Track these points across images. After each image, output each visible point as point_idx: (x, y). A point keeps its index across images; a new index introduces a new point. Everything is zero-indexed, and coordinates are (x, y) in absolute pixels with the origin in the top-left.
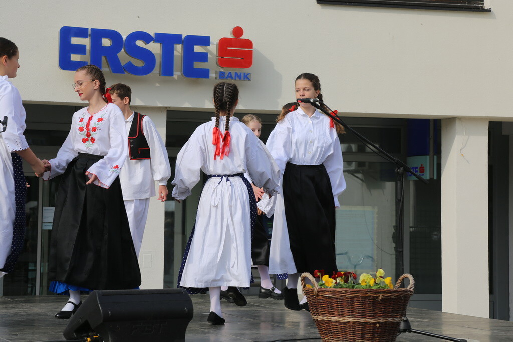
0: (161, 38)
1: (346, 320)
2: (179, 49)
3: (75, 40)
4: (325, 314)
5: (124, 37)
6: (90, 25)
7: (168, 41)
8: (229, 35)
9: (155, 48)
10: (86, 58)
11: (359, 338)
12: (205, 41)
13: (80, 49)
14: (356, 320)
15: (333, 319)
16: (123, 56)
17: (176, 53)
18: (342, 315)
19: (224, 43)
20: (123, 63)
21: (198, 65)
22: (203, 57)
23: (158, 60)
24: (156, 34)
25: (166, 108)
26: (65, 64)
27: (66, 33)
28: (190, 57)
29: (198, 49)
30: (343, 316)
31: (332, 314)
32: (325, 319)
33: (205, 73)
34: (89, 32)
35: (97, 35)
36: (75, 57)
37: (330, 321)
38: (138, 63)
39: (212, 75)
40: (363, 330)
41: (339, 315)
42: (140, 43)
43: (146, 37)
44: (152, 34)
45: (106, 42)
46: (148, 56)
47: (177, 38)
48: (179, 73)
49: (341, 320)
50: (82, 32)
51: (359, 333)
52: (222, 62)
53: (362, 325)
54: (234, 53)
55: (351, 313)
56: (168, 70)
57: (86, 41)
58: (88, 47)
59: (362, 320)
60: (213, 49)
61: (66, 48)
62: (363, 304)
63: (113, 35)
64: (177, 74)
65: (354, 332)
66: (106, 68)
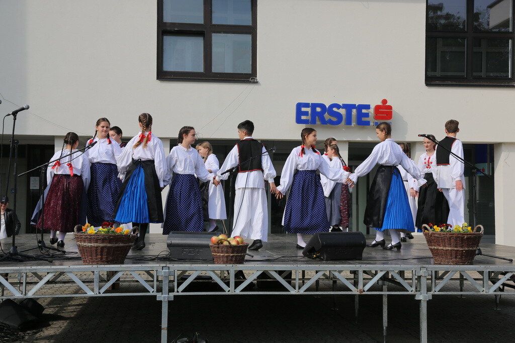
0: (345, 106)
1: (447, 248)
2: (354, 111)
3: (303, 109)
4: (435, 245)
5: (327, 107)
6: (310, 102)
7: (349, 107)
8: (380, 104)
9: (342, 111)
10: (309, 118)
12: (367, 107)
13: (306, 113)
14: (452, 248)
15: (440, 248)
16: (327, 116)
17: (353, 113)
19: (377, 108)
20: (327, 120)
21: (364, 119)
22: (367, 115)
23: (344, 117)
24: (343, 104)
25: (348, 141)
26: (299, 121)
27: (299, 106)
28: (360, 115)
29: (364, 111)
30: (445, 246)
31: (439, 246)
32: (436, 248)
33: (368, 123)
34: (310, 105)
35: (314, 106)
36: (303, 118)
37: (438, 249)
38: (334, 119)
39: (372, 124)
40: (456, 253)
42: (335, 109)
43: (338, 106)
44: (341, 105)
45: (318, 109)
46: (339, 116)
47: (353, 106)
48: (355, 124)
50: (307, 105)
51: (454, 255)
52: (376, 117)
54: (383, 113)
55: (450, 245)
56: (349, 122)
57: (309, 110)
58: (310, 112)
59: (455, 249)
60: (372, 111)
61: (299, 113)
62: (456, 240)
63: (322, 106)
64: (353, 124)
65: (451, 255)
66: (318, 122)
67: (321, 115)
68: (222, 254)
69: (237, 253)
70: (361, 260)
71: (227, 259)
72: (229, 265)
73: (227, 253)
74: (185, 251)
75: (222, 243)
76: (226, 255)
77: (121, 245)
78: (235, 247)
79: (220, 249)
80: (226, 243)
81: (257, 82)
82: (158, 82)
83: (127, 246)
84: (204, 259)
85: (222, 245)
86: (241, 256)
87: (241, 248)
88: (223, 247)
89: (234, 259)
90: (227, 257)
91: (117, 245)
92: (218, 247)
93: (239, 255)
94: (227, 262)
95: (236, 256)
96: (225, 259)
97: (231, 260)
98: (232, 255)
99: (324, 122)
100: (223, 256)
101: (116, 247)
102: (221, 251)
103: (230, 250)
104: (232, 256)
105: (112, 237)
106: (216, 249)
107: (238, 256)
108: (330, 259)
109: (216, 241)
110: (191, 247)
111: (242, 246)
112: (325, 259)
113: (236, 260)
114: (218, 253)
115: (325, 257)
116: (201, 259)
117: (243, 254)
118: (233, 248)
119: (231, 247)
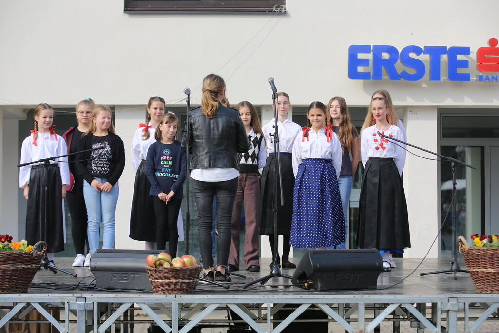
0: (429, 50)
1: (489, 270)
2: (444, 57)
3: (360, 56)
4: (474, 266)
5: (400, 51)
7: (435, 52)
8: (486, 45)
9: (425, 58)
10: (369, 69)
12: (466, 51)
13: (365, 62)
14: (496, 270)
15: (479, 270)
16: (399, 67)
17: (442, 61)
18: (486, 267)
19: (481, 52)
20: (399, 72)
21: (460, 71)
22: (465, 64)
23: (428, 68)
24: (425, 47)
25: (437, 106)
26: (353, 74)
28: (454, 64)
29: (460, 57)
31: (479, 267)
32: (474, 270)
33: (466, 77)
34: (372, 49)
35: (378, 50)
36: (360, 69)
38: (412, 71)
39: (473, 78)
41: (484, 267)
42: (412, 55)
43: (417, 50)
45: (386, 56)
46: (419, 65)
47: (442, 50)
49: (485, 271)
50: (365, 49)
52: (480, 67)
54: (490, 60)
55: (492, 265)
56: (435, 76)
57: (369, 56)
58: (371, 61)
61: (354, 62)
63: (391, 50)
64: (444, 77)
65: (495, 280)
66: (385, 77)
67: (389, 64)
68: (161, 281)
69: (182, 279)
70: (375, 289)
71: (169, 288)
72: (171, 297)
73: (169, 278)
74: (115, 277)
75: (161, 265)
76: (167, 281)
77: (21, 266)
78: (179, 270)
79: (158, 273)
80: (166, 265)
81: (285, 13)
82: (126, 16)
83: (30, 269)
84: (141, 288)
85: (161, 267)
86: (188, 283)
87: (188, 272)
88: (162, 270)
89: (178, 287)
90: (168, 284)
91: (14, 267)
92: (156, 271)
93: (187, 281)
94: (169, 292)
95: (182, 283)
96: (166, 288)
97: (175, 289)
98: (175, 281)
99: (394, 76)
100: (163, 284)
101: (13, 270)
102: (159, 276)
103: (172, 274)
104: (176, 284)
105: (7, 256)
106: (153, 273)
107: (184, 283)
108: (327, 289)
109: (153, 262)
110: (124, 271)
111: (190, 269)
112: (319, 289)
113: (181, 289)
114: (157, 279)
115: (319, 285)
116: (137, 288)
117: (191, 281)
118: (176, 271)
119: (173, 270)
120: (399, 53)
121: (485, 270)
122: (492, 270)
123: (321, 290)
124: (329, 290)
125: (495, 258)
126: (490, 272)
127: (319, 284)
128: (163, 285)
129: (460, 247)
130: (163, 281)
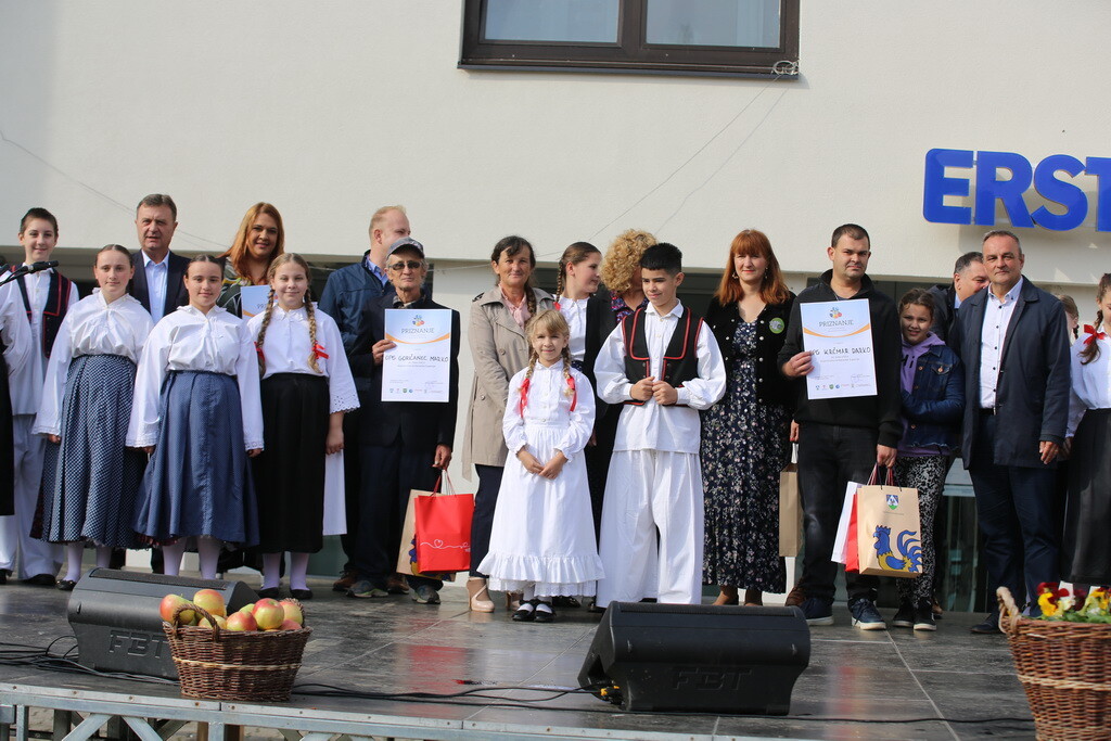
0: (1097, 166)
1: (1067, 684)
3: (951, 172)
4: (1031, 671)
5: (1034, 166)
9: (1087, 183)
10: (969, 201)
11: (1091, 721)
13: (960, 187)
14: (1085, 685)
15: (1044, 682)
16: (1032, 199)
18: (1059, 674)
20: (1031, 210)
23: (1093, 204)
24: (1089, 159)
26: (934, 212)
27: (936, 161)
31: (1043, 672)
32: (1031, 680)
34: (975, 159)
35: (989, 161)
36: (950, 201)
37: (1038, 685)
38: (1058, 210)
40: (1099, 706)
41: (1053, 674)
42: (1061, 175)
43: (1072, 165)
45: (1004, 174)
49: (1058, 684)
50: (962, 158)
51: (1091, 712)
53: (1097, 696)
55: (1076, 671)
57: (970, 174)
58: (973, 183)
61: (936, 184)
62: (1098, 654)
63: (1016, 162)
65: (1081, 710)
66: (1002, 220)
67: (1011, 193)
68: (193, 663)
69: (245, 662)
71: (211, 681)
72: (213, 705)
73: (210, 658)
74: (119, 642)
75: (197, 621)
76: (207, 665)
78: (233, 637)
79: (186, 643)
82: (463, 75)
85: (191, 627)
86: (263, 673)
87: (260, 645)
88: (193, 635)
89: (235, 683)
90: (210, 672)
92: (179, 636)
93: (257, 668)
95: (243, 673)
96: (204, 682)
97: (226, 686)
98: (225, 667)
99: (1021, 217)
100: (197, 670)
102: (188, 651)
103: (218, 648)
104: (229, 673)
106: (176, 642)
107: (251, 672)
108: (651, 707)
109: (173, 612)
110: (139, 628)
111: (266, 638)
112: (630, 707)
113: (242, 688)
114: (184, 657)
115: (630, 696)
116: (165, 674)
117: (271, 667)
118: (227, 641)
119: (218, 635)
120: (1034, 171)
121: (1058, 682)
122: (1076, 685)
123: (636, 710)
124: (657, 710)
125: (1084, 653)
126: (1071, 689)
127: (630, 693)
128: (196, 673)
129: (1001, 615)
130: (197, 662)
